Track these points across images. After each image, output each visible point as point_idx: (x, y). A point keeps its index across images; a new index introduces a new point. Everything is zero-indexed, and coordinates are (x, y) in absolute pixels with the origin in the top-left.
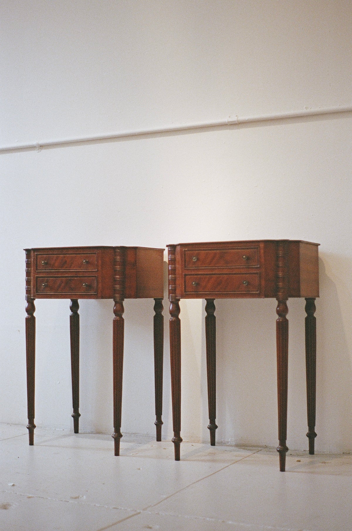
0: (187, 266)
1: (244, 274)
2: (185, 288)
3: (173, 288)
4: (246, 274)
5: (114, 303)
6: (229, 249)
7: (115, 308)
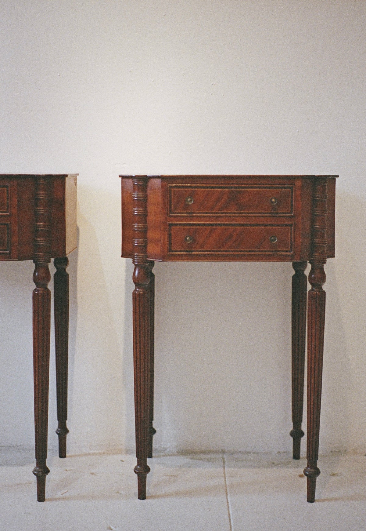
0: (173, 211)
1: (269, 225)
2: (170, 244)
3: (140, 243)
4: (272, 225)
5: (33, 265)
6: (246, 188)
7: (37, 274)
